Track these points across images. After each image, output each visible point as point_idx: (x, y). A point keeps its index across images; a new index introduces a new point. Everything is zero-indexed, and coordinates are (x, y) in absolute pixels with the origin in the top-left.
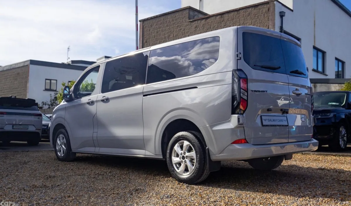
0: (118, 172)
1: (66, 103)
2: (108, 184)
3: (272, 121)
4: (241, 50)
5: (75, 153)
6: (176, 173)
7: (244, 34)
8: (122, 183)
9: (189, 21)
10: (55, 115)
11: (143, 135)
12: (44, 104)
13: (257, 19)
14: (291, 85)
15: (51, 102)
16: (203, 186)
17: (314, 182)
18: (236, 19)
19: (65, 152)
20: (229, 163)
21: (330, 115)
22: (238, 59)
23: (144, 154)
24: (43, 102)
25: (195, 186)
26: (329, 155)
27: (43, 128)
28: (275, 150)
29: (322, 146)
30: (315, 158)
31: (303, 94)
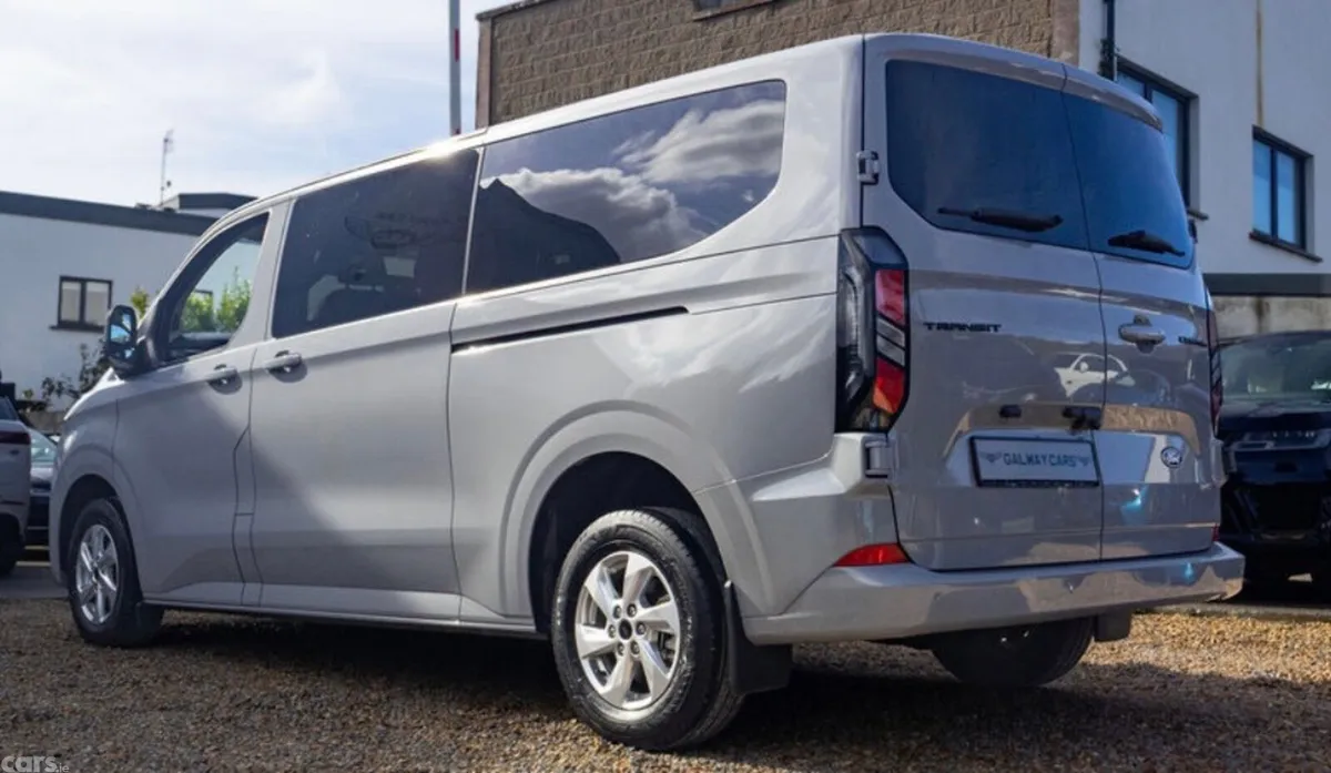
0: (342, 692)
1: (118, 382)
2: (282, 752)
3: (1024, 464)
4: (879, 140)
5: (159, 610)
6: (591, 698)
7: (893, 68)
8: (350, 743)
9: (695, 18)
10: (75, 433)
11: (449, 526)
12: (51, 390)
13: (997, 6)
14: (1122, 300)
15: (87, 380)
16: (712, 761)
17: (1221, 744)
18: (904, 8)
19: (112, 604)
20: (855, 654)
21: (1316, 436)
22: (865, 182)
23: (456, 613)
24: (47, 381)
25: (675, 761)
26: (1314, 619)
27: (33, 499)
28: (1040, 597)
29: (1293, 578)
30: (1248, 634)
31: (1172, 341)
